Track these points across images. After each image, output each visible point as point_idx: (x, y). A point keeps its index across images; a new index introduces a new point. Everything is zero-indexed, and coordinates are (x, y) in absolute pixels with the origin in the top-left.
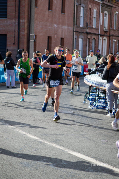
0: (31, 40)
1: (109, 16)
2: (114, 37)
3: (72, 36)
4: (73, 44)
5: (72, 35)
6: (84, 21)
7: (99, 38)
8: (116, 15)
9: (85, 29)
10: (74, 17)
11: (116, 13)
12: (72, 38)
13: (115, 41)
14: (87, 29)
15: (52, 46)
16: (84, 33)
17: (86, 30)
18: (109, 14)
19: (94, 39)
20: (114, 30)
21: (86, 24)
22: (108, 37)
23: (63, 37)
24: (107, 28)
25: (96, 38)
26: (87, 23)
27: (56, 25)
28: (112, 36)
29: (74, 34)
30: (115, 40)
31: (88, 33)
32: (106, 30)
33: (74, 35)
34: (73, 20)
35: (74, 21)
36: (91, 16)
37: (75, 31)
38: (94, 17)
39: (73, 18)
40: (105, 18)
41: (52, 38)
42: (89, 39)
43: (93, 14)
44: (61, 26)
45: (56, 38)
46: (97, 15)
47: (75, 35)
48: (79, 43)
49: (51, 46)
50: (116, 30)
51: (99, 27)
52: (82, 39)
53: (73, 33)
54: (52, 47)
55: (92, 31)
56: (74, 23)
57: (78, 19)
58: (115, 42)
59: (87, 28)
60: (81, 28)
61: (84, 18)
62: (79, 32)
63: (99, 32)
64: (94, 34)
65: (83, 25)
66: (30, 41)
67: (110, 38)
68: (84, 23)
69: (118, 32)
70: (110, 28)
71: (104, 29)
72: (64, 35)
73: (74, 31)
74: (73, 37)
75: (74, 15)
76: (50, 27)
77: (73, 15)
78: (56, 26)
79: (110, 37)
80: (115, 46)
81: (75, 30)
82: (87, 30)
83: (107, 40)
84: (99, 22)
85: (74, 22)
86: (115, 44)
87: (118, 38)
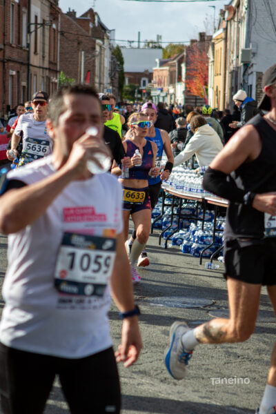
1: (1, 8)
2: (11, 64)
8: (13, 5)
11: (14, 2)
13: (14, 73)
18: (1, 4)
20: (11, 45)
22: (2, 64)
28: (9, 60)
30: (13, 70)
50: (13, 45)
58: (12, 76)
67: (4, 66)
69: (17, 50)
70: (4, 41)
79: (4, 63)
80: (13, 88)
86: (13, 82)
87: (18, 66)
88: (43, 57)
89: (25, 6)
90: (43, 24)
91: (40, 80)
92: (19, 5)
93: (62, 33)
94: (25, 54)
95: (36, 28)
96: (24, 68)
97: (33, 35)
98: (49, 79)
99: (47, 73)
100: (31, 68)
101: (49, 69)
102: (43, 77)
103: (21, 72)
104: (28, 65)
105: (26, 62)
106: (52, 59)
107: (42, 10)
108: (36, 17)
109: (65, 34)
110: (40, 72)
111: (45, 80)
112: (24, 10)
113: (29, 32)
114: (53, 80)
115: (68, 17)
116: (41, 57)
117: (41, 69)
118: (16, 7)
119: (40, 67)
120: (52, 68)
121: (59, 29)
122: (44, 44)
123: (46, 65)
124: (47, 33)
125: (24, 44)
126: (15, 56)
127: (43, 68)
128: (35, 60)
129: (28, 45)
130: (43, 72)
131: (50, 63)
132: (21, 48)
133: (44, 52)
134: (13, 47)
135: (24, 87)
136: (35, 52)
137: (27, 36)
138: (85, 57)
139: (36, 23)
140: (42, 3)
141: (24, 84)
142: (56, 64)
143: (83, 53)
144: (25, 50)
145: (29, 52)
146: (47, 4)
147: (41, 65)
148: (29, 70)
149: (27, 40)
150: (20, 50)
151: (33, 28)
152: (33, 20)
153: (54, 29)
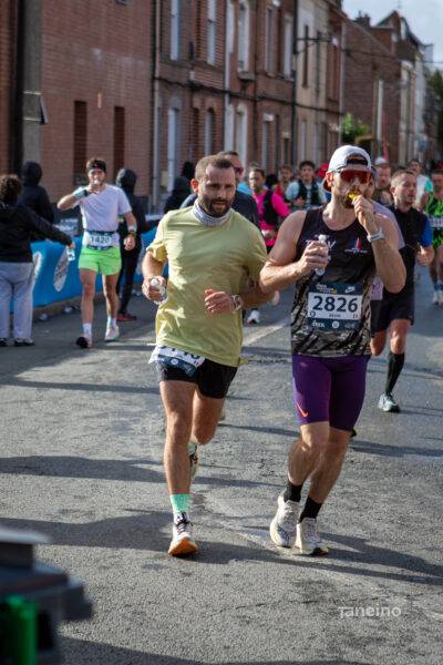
0: (26, 119)
1: (252, 16)
2: (266, 104)
3: (148, 99)
4: (152, 132)
5: (148, 93)
6: (181, 36)
7: (224, 109)
8: (270, 11)
9: (185, 70)
10: (154, 16)
11: (272, 5)
12: (148, 106)
13: (271, 118)
14: (192, 69)
15: (89, 142)
16: (184, 86)
17: (189, 74)
18: (251, 9)
19: (211, 110)
20: (266, 75)
21: (187, 50)
22: (251, 104)
23: (122, 105)
24: (246, 67)
25: (216, 109)
26: (191, 45)
27: (98, 52)
28: (263, 98)
29: (153, 91)
30: (269, 113)
31: (194, 88)
32: (244, 72)
33: (153, 96)
34: (149, 30)
35: (154, 36)
36: (202, 16)
37: (160, 79)
38: (210, 21)
39: (148, 22)
40: (240, 23)
41: (89, 108)
42: (196, 111)
43: (206, 8)
44: (113, 54)
45: (99, 105)
46: (218, 13)
47: (157, 94)
48: (167, 127)
49: (85, 145)
50: (271, 74)
51: (224, 60)
52: (176, 110)
53: (149, 88)
54: (88, 147)
55: (206, 79)
56: (154, 45)
57: (165, 29)
58: (268, 123)
59: (189, 66)
60: (174, 64)
61: (181, 21)
62: (170, 83)
63: (224, 84)
64: (213, 91)
65: (180, 51)
66: (25, 124)
67: (255, 107)
68: (180, 43)
69: (276, 81)
70: (256, 67)
71: (239, 70)
72: (123, 95)
73: (153, 79)
74: (152, 103)
75: (154, 9)
76: (81, 62)
77: (148, 11)
78: (100, 58)
79: (255, 102)
80: (269, 141)
81: (157, 75)
82: (193, 76)
83: (249, 117)
84: (224, 41)
85: (154, 40)
86: (269, 132)
87: (276, 106)
88: (318, 91)
89: (289, 10)
90: (317, 40)
91: (312, 128)
92: (280, 10)
93: (348, 53)
94: (288, 88)
95: (307, 46)
96: (287, 109)
97: (301, 57)
98: (326, 126)
99: (323, 116)
100: (298, 110)
101: (327, 111)
102: (316, 123)
103: (282, 116)
104: (294, 104)
105: (289, 100)
106: (331, 96)
107: (317, 17)
108: (307, 28)
109: (353, 54)
110: (311, 115)
111: (320, 128)
112: (288, 17)
113: (295, 52)
114: (333, 128)
115: (357, 26)
116: (314, 91)
117: (314, 112)
118: (275, 14)
119: (311, 108)
120: (330, 108)
121: (343, 46)
122: (318, 70)
123: (322, 104)
124: (324, 54)
125: (287, 71)
126: (272, 92)
127: (317, 109)
128: (304, 97)
129: (294, 74)
130: (316, 115)
131: (329, 100)
132: (282, 78)
133: (318, 82)
134: (270, 77)
135: (286, 140)
136: (305, 84)
137: (291, 59)
138: (385, 89)
139: (306, 38)
140: (316, 5)
141: (286, 134)
142: (337, 102)
143: (381, 83)
144: (288, 82)
145: (294, 84)
146: (325, 6)
147: (314, 104)
148: (294, 113)
149: (291, 64)
150: (279, 82)
151: (301, 45)
152: (301, 34)
153: (335, 47)
